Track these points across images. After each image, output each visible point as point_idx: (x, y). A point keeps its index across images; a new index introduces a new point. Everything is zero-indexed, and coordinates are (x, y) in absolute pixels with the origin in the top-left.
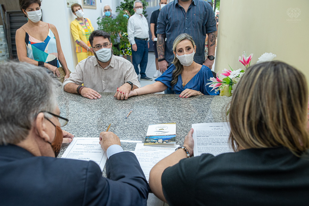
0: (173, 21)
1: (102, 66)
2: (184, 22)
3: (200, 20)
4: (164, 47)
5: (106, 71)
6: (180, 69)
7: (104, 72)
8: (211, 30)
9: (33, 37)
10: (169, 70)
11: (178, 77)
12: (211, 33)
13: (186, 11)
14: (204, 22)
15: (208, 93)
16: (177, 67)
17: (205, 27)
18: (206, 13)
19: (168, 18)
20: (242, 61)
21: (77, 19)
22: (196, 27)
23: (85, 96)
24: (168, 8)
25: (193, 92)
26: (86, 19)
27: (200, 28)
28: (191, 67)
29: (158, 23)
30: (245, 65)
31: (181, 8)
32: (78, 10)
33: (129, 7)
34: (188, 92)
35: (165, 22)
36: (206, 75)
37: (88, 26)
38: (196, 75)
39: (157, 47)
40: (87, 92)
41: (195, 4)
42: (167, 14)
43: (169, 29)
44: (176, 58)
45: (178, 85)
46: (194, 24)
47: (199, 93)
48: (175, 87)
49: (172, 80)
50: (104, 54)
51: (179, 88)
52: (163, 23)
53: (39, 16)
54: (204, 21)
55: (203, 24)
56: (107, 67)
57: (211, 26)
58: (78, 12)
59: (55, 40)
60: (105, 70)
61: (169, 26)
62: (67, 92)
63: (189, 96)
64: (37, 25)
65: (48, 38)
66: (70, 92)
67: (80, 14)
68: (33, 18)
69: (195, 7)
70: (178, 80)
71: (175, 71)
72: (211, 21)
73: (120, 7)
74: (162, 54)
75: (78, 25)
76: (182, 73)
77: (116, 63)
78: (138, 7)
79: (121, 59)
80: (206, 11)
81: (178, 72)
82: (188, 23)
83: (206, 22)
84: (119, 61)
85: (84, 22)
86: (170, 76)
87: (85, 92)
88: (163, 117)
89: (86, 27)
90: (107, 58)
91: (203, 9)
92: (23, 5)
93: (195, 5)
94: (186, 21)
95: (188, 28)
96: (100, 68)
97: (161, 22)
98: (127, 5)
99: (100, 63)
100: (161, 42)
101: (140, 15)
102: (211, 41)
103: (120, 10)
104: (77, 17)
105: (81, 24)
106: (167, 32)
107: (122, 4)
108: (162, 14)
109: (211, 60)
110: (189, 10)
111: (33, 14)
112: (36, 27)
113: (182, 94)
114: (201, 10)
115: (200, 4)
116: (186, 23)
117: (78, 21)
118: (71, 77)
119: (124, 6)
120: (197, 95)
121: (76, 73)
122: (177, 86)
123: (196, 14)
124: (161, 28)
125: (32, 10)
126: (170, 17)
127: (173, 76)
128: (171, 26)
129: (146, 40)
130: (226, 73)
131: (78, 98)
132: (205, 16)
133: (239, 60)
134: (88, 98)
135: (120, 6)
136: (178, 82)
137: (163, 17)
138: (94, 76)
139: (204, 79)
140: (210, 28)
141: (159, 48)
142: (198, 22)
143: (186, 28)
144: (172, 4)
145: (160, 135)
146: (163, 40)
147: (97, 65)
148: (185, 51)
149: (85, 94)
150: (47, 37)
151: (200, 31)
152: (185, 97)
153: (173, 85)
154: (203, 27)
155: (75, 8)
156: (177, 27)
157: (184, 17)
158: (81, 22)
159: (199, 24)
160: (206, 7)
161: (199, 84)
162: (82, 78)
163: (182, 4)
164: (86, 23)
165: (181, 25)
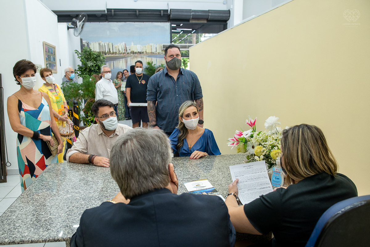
0: (164, 88)
1: (107, 134)
2: (174, 90)
3: (189, 88)
4: (155, 113)
5: (111, 139)
6: (186, 133)
7: (109, 140)
8: (198, 97)
9: (27, 104)
10: (174, 134)
11: (183, 140)
12: (199, 99)
13: (175, 79)
14: (192, 90)
15: (213, 153)
16: (182, 131)
17: (193, 94)
18: (193, 81)
19: (160, 86)
20: (250, 123)
21: (46, 85)
22: (185, 94)
23: (99, 165)
24: (158, 77)
25: (202, 154)
26: (55, 85)
27: (189, 95)
28: (195, 131)
29: (148, 90)
30: (252, 127)
31: (171, 77)
32: (49, 75)
33: (88, 70)
34: (197, 153)
35: (156, 90)
36: (210, 137)
37: (58, 92)
38: (201, 137)
39: (148, 114)
40: (101, 161)
41: (183, 73)
42: (158, 82)
43: (160, 96)
44: (182, 123)
45: (185, 148)
46: (184, 91)
47: (206, 154)
48: (182, 150)
49: (178, 143)
50: (112, 123)
51: (186, 151)
52: (154, 90)
53: (34, 83)
54: (192, 88)
55: (191, 92)
56: (113, 134)
57: (198, 93)
58: (49, 77)
59: (49, 107)
60: (110, 137)
61: (160, 93)
62: (75, 163)
63: (199, 157)
64: (31, 93)
65: (42, 106)
66: (79, 162)
67: (51, 80)
68: (28, 84)
69: (183, 76)
70: (183, 143)
71: (180, 135)
72: (198, 88)
73: (78, 71)
74: (154, 120)
75: (48, 92)
76: (187, 136)
77: (121, 131)
78: (107, 72)
79: (125, 126)
80: (193, 80)
81: (184, 136)
82: (179, 91)
83: (194, 90)
84: (124, 129)
85: (53, 88)
86: (176, 139)
87: (98, 161)
88: (189, 176)
89: (56, 94)
90: (115, 126)
91: (191, 78)
92: (19, 71)
93: (183, 75)
94: (176, 89)
95: (179, 95)
96: (104, 136)
97: (151, 90)
98: (86, 69)
99: (105, 132)
100: (152, 109)
101: (108, 80)
102: (199, 106)
103: (77, 73)
104: (45, 83)
105: (50, 90)
106: (159, 99)
107: (79, 67)
108: (153, 82)
109: (200, 124)
110: (178, 78)
111: (28, 80)
112: (29, 94)
113: (192, 156)
114: (189, 79)
115: (187, 74)
116: (176, 91)
117: (47, 87)
118: (76, 147)
119: (83, 70)
120: (205, 156)
121: (80, 142)
122: (183, 149)
123: (185, 82)
124: (152, 95)
125: (27, 76)
126: (161, 85)
127: (178, 140)
128: (163, 94)
129: (116, 106)
130: (239, 134)
131: (91, 167)
132: (193, 85)
133: (246, 123)
134: (104, 167)
135: (78, 69)
136: (184, 145)
137: (153, 85)
138: (99, 145)
139: (209, 141)
140: (198, 95)
141: (151, 114)
142: (187, 90)
143: (177, 95)
144: (161, 73)
145: (201, 189)
146: (154, 106)
147: (101, 134)
148: (192, 116)
149: (99, 163)
150: (41, 104)
151: (189, 98)
152: (196, 158)
153: (180, 147)
154: (191, 94)
155: (46, 73)
156: (168, 94)
157: (174, 85)
158: (50, 88)
159: (188, 92)
160: (193, 76)
161: (204, 145)
162: (86, 147)
163: (171, 73)
164: (56, 89)
165: (172, 92)
